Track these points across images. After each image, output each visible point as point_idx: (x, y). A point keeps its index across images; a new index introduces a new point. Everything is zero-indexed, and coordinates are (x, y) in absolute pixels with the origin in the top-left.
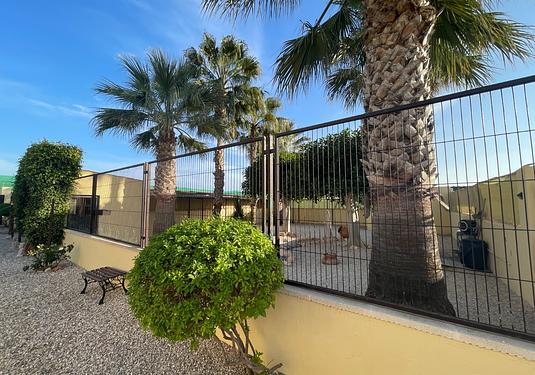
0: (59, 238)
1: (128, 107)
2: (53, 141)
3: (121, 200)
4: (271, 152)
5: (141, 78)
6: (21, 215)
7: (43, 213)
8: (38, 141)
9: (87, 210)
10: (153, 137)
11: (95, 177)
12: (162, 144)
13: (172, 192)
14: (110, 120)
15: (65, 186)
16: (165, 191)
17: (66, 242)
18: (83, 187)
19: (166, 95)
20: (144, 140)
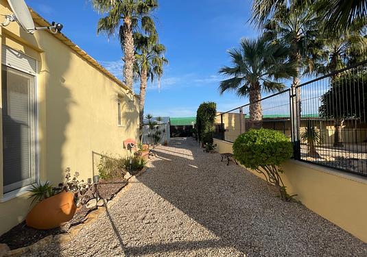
0: (212, 142)
1: (233, 76)
2: (206, 102)
3: (233, 125)
4: (294, 96)
5: (237, 58)
6: (199, 132)
7: (206, 131)
8: (202, 103)
9: (220, 130)
10: (247, 87)
11: (222, 115)
12: (252, 91)
13: (260, 119)
14: (225, 86)
15: (212, 120)
16: (255, 119)
17: (214, 143)
18: (218, 120)
19: (252, 63)
20: (243, 91)
